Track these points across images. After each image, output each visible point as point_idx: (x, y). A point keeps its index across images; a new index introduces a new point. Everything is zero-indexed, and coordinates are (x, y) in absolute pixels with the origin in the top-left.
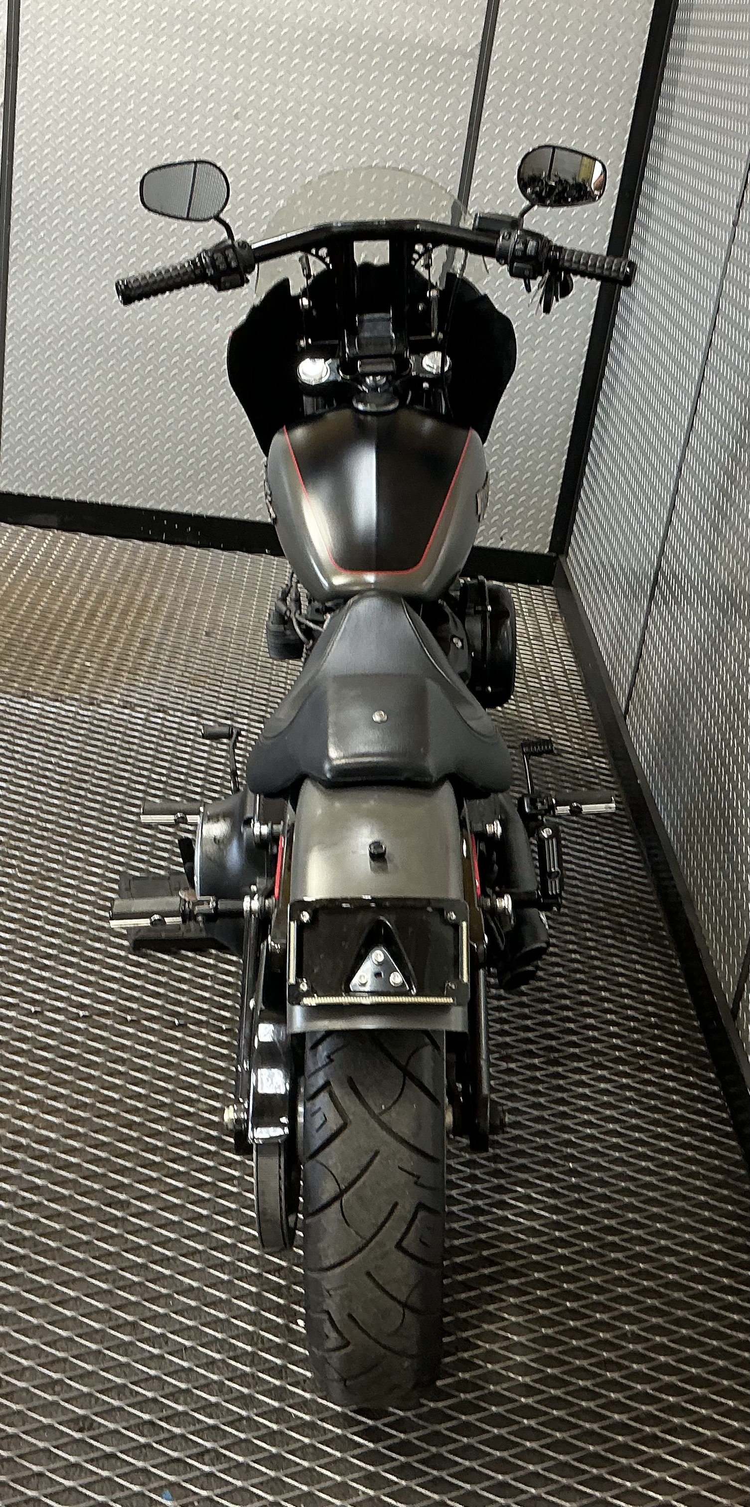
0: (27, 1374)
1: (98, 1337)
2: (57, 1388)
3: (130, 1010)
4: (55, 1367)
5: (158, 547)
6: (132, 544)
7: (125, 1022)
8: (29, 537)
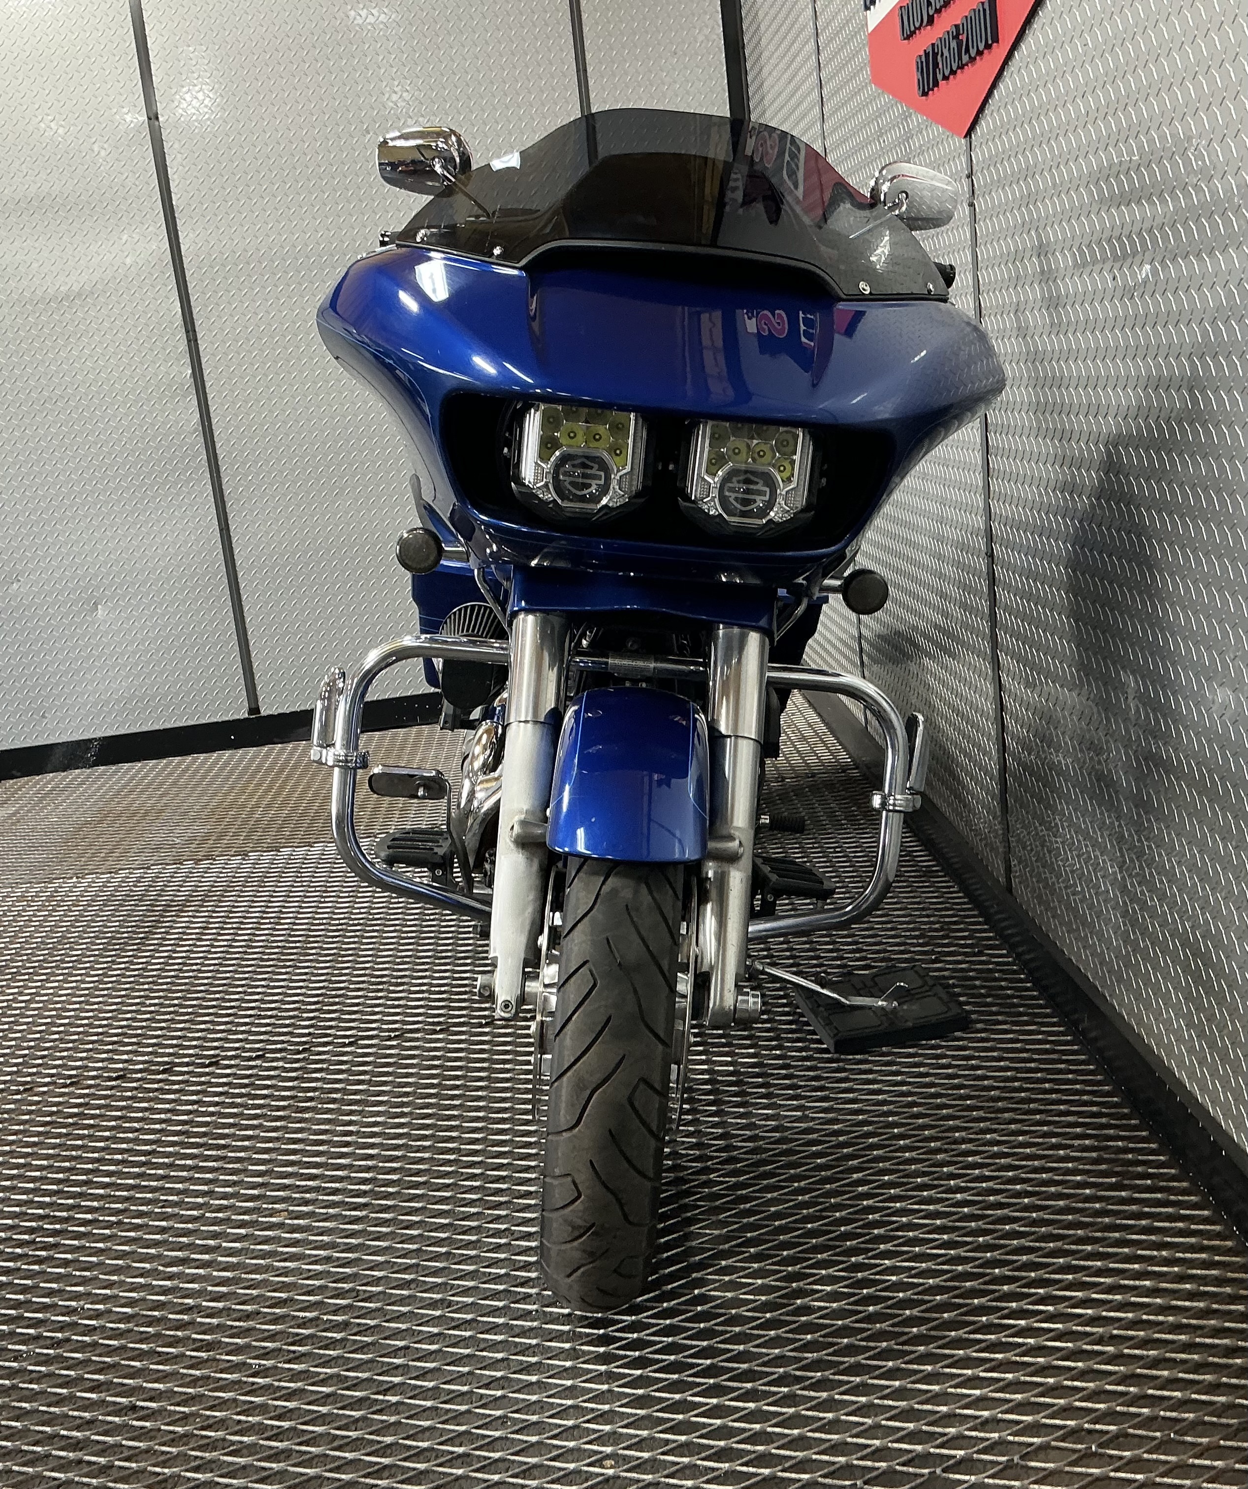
0: (382, 1282)
1: (446, 1243)
2: (413, 1286)
3: (439, 1023)
4: (409, 1271)
5: (415, 729)
6: (390, 733)
7: (435, 1032)
8: (295, 749)
